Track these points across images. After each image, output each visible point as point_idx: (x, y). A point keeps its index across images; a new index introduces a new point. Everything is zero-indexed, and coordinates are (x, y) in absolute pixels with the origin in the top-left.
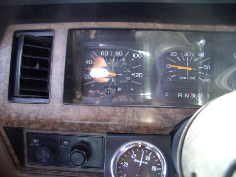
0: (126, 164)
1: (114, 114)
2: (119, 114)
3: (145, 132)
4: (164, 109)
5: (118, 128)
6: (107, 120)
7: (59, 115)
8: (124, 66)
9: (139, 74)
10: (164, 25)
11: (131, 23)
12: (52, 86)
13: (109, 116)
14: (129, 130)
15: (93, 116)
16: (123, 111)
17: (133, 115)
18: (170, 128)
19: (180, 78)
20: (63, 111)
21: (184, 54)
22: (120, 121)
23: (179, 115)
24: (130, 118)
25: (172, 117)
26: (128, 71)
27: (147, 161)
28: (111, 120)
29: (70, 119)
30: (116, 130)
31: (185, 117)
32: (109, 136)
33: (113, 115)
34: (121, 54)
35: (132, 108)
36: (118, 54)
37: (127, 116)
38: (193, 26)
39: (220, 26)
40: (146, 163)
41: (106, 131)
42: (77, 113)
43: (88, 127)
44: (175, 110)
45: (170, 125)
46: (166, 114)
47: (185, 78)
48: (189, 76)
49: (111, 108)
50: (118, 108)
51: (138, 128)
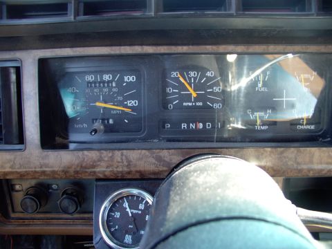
0: (118, 215)
1: (100, 159)
2: (106, 159)
3: (138, 176)
4: (158, 150)
5: (106, 173)
6: (93, 166)
7: (38, 164)
8: (114, 93)
9: (133, 102)
10: (154, 48)
11: (114, 48)
12: (26, 129)
13: (95, 162)
14: (120, 175)
15: (77, 162)
16: (110, 155)
17: (122, 159)
18: (166, 171)
19: (184, 104)
20: (43, 159)
21: (188, 74)
22: (107, 167)
23: (175, 157)
24: (119, 162)
25: (167, 159)
26: (120, 98)
27: (141, 210)
28: (98, 166)
29: (52, 167)
30: (105, 175)
31: (182, 159)
32: (98, 183)
33: (99, 161)
34: (110, 77)
35: (120, 152)
36: (106, 77)
37: (115, 160)
38: (191, 47)
39: (224, 46)
40: (140, 212)
41: (94, 177)
42: (59, 160)
43: (73, 174)
44: (170, 151)
45: (165, 169)
46: (160, 157)
47: (190, 104)
48: (195, 102)
49: (96, 152)
50: (104, 152)
51: (129, 173)
